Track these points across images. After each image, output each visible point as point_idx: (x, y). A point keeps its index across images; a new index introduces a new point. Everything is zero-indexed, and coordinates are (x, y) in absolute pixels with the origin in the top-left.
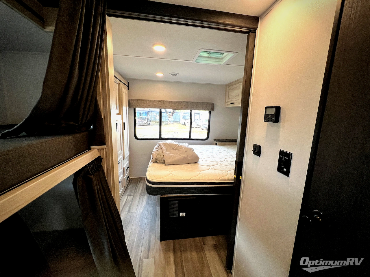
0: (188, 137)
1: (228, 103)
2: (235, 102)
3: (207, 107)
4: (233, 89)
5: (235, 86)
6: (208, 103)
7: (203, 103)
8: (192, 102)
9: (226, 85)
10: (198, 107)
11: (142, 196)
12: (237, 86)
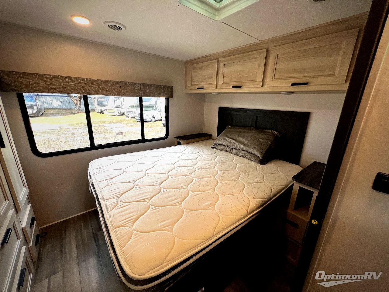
0: (140, 138)
1: (191, 88)
2: (205, 86)
3: (165, 92)
4: (200, 68)
5: (205, 64)
6: (165, 86)
7: (158, 86)
8: (144, 85)
9: (186, 62)
10: (152, 92)
11: (83, 264)
12: (208, 65)
